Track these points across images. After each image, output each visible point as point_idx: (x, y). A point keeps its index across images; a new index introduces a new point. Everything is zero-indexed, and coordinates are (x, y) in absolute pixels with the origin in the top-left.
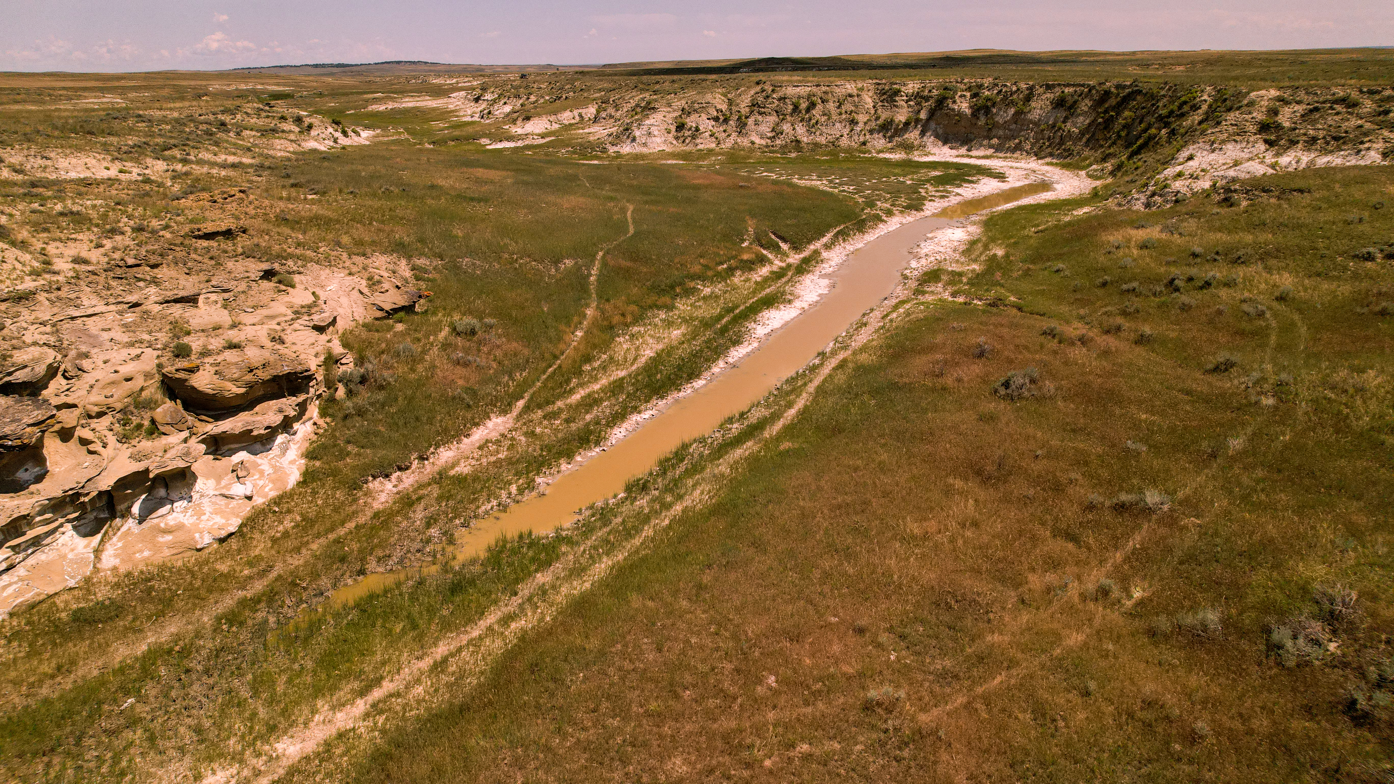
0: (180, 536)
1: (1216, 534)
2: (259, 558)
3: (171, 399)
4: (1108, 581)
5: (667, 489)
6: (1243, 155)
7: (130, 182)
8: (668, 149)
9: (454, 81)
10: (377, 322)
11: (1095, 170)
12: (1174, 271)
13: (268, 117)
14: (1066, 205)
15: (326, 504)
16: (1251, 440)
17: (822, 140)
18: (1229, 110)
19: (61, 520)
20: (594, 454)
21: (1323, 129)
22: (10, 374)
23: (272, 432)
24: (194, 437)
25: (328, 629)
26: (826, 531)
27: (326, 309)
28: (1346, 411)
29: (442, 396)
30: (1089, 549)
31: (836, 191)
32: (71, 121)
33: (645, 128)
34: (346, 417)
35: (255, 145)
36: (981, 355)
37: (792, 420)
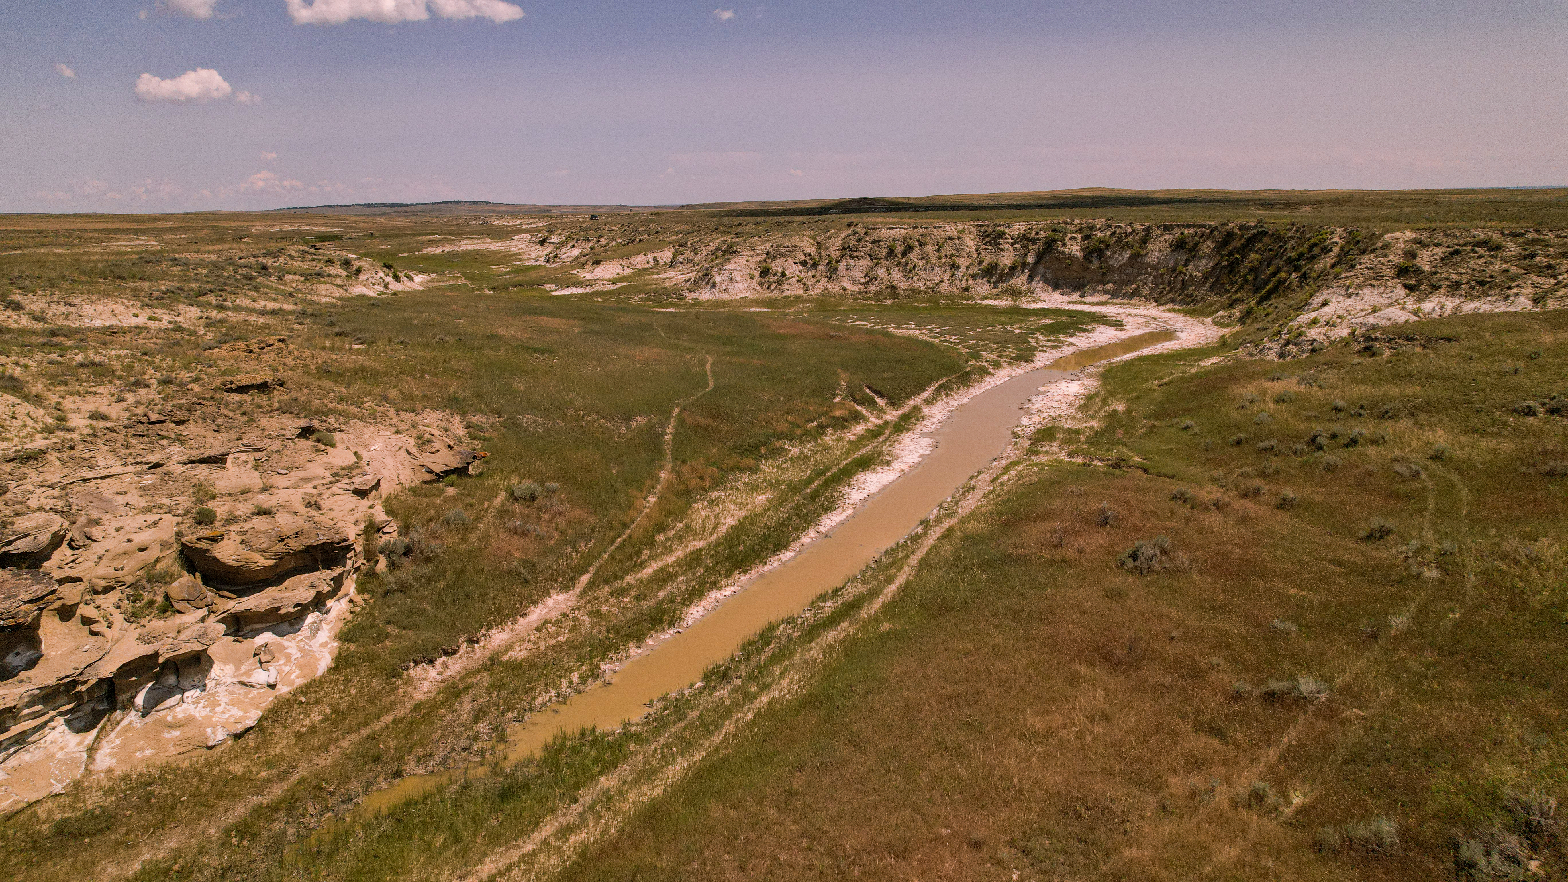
0: (190, 731)
1: (1384, 728)
2: (280, 757)
3: (189, 572)
4: (1262, 784)
5: (751, 678)
6: (1381, 300)
7: (160, 330)
8: (751, 296)
9: (518, 222)
10: (426, 486)
11: (1222, 317)
12: (1316, 427)
13: (313, 260)
14: (1191, 355)
15: (360, 694)
16: (1416, 617)
17: (921, 286)
18: (1363, 252)
19: (52, 713)
20: (667, 636)
21: (1466, 273)
22: (9, 543)
23: (303, 610)
24: (213, 615)
25: (357, 843)
26: (934, 728)
27: (369, 471)
28: (1521, 585)
29: (496, 569)
30: (1237, 746)
31: (937, 340)
32: (100, 265)
33: (726, 273)
34: (387, 593)
35: (298, 290)
36: (1104, 522)
37: (894, 597)
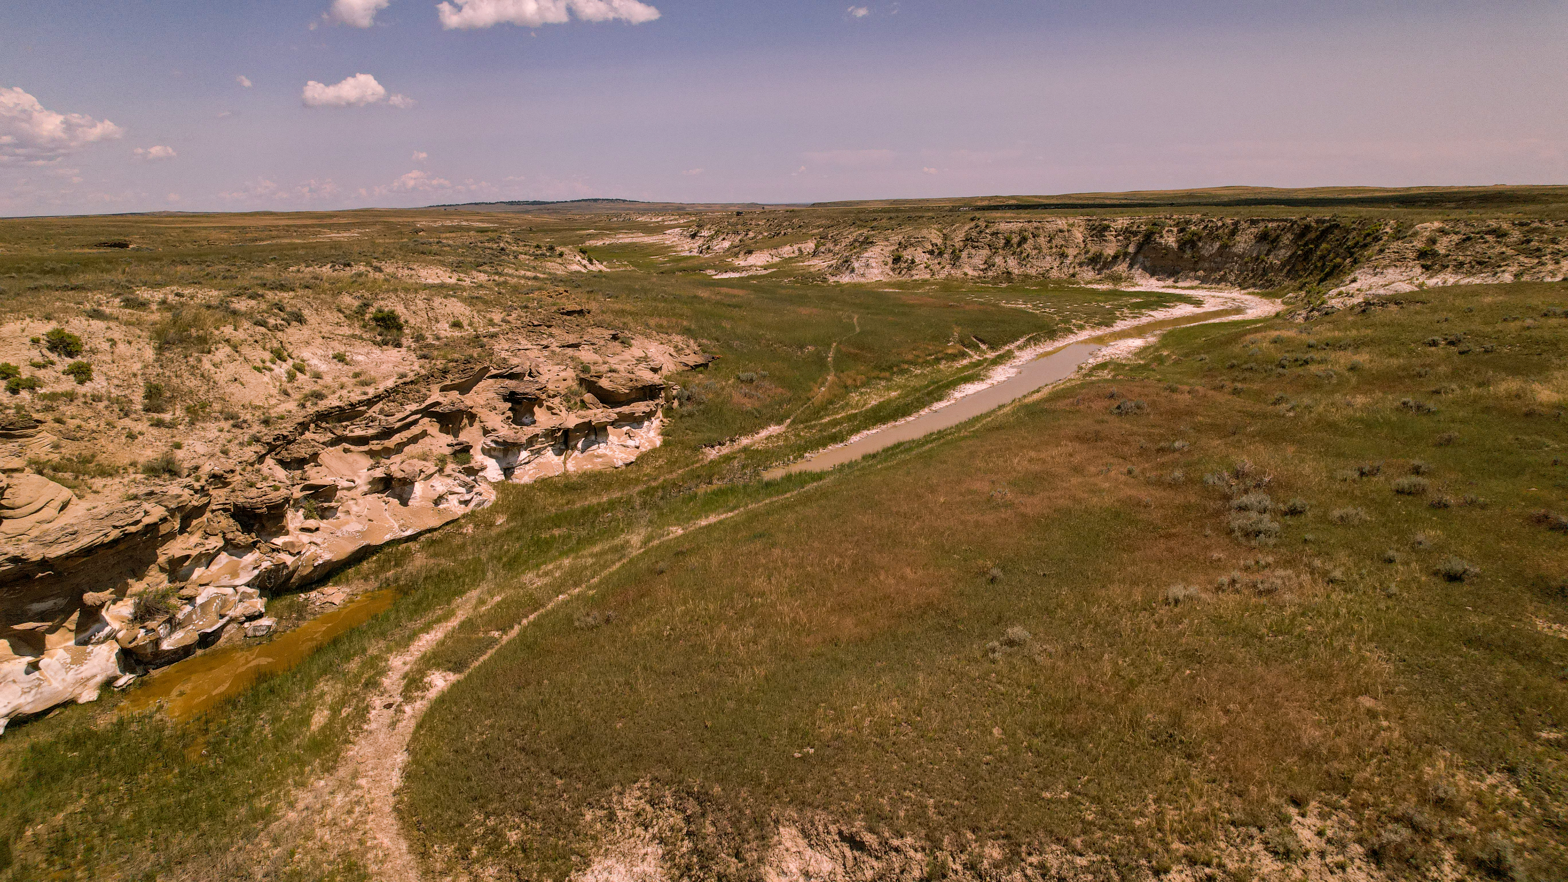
0: (606, 459)
3: (589, 392)
6: (1399, 276)
8: (884, 279)
9: (660, 219)
10: (686, 373)
11: (1290, 297)
19: (547, 444)
21: (1471, 255)
23: (642, 419)
27: (654, 361)
29: (739, 410)
31: (1038, 311)
33: (864, 260)
34: (681, 417)
35: (536, 265)
36: (1111, 397)
